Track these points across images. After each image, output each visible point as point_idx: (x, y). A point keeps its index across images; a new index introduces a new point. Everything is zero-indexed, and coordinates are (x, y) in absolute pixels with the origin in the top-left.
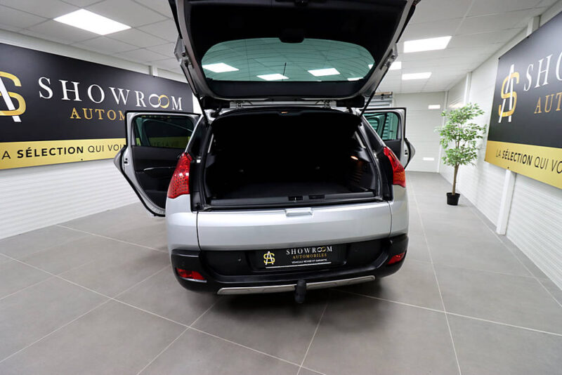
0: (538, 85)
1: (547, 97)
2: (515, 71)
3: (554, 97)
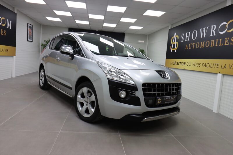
0: (186, 40)
1: (190, 44)
2: (176, 35)
3: (192, 44)
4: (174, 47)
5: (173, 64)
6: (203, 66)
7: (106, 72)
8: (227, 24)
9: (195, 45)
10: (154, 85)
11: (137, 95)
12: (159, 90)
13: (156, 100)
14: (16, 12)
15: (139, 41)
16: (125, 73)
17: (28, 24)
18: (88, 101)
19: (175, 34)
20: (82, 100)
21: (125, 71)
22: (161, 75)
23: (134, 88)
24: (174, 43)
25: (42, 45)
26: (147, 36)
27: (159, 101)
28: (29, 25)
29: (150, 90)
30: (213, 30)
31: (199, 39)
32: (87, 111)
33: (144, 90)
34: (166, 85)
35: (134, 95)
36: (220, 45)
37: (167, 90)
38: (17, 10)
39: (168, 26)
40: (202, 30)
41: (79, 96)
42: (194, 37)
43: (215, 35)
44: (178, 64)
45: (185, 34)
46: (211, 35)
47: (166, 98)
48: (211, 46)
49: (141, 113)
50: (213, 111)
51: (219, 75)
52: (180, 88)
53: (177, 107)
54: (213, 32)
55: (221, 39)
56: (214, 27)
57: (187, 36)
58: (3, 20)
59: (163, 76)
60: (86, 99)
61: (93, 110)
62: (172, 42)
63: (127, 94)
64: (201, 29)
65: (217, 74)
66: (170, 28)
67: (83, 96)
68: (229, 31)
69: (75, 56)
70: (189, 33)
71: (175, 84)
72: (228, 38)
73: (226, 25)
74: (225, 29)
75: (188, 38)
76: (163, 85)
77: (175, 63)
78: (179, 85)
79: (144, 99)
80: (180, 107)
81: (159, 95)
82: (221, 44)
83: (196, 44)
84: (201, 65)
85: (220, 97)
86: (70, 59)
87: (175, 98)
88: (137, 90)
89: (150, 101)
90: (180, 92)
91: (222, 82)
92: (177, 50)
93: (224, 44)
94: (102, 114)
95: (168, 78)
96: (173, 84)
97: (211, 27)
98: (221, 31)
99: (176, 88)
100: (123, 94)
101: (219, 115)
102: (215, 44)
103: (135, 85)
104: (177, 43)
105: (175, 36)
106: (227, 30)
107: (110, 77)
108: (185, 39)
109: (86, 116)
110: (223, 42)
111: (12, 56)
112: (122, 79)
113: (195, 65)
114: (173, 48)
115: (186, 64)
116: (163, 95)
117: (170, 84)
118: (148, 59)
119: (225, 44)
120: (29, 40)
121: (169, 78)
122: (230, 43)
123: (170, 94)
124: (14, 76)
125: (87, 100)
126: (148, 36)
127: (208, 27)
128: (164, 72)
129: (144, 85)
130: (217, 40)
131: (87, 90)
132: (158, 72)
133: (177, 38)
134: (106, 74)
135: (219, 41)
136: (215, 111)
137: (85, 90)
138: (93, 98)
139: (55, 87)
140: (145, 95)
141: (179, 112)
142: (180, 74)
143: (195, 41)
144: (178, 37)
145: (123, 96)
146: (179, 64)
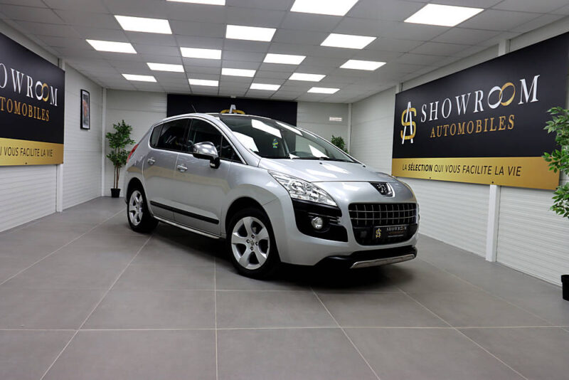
4: (408, 133)
5: (408, 168)
6: (465, 171)
7: (288, 189)
8: (501, 90)
9: (448, 129)
10: (369, 206)
11: (340, 224)
12: (377, 215)
13: (372, 232)
14: (64, 69)
15: (331, 119)
16: (318, 189)
17: (82, 91)
18: (254, 241)
19: (409, 104)
20: (242, 240)
21: (318, 185)
22: (379, 190)
23: (336, 212)
24: (408, 124)
25: (107, 137)
26: (348, 107)
27: (378, 233)
28: (84, 93)
29: (362, 215)
30: (479, 99)
31: (455, 118)
32: (253, 259)
33: (352, 215)
34: (389, 206)
35: (336, 223)
36: (491, 130)
37: (390, 215)
38: (66, 64)
39: (395, 87)
40: (460, 99)
41: (235, 234)
42: (446, 114)
43: (482, 110)
44: (416, 168)
45: (429, 106)
46: (476, 111)
47: (389, 228)
48: (477, 132)
49: (349, 254)
50: (485, 258)
51: (493, 188)
52: (415, 212)
53: (411, 246)
54: (478, 103)
55: (492, 119)
56: (479, 94)
57: (433, 110)
58: (45, 88)
59: (382, 192)
60: (249, 237)
61: (265, 256)
62: (404, 121)
63: (326, 222)
64: (457, 98)
65: (489, 185)
66: (397, 92)
67: (243, 232)
68: (504, 104)
69: (221, 161)
70: (437, 103)
71: (406, 204)
72: (504, 117)
73: (499, 91)
74: (498, 101)
75: (434, 113)
76: (383, 205)
77: (411, 168)
78: (414, 206)
79: (354, 230)
80: (417, 246)
81: (377, 223)
82: (494, 128)
83: (450, 126)
84: (461, 168)
85: (497, 230)
86: (212, 167)
87: (405, 228)
88: (341, 215)
89: (362, 232)
90: (415, 218)
91: (499, 202)
92: (414, 139)
93: (498, 128)
94: (282, 260)
95: (391, 195)
96: (401, 205)
97: (475, 94)
98: (492, 104)
99: (406, 212)
100: (318, 223)
101: (496, 265)
102: (483, 129)
103: (338, 207)
104: (414, 124)
105: (410, 109)
106: (502, 101)
107: (295, 196)
108: (428, 117)
109: (250, 267)
110: (496, 123)
111: (57, 165)
112: (315, 198)
113: (450, 169)
114: (406, 135)
115: (433, 169)
116: (384, 223)
117: (395, 205)
118: (356, 162)
119: (500, 129)
120: (84, 126)
121: (394, 195)
122: (507, 127)
123: (396, 222)
124: (60, 209)
125: (251, 239)
126: (350, 106)
127: (469, 94)
128: (385, 184)
129: (352, 206)
130: (486, 120)
131: (252, 221)
132: (374, 184)
133: (413, 113)
134: (288, 191)
135: (489, 122)
136: (489, 258)
137: (247, 221)
138: (264, 234)
139: (174, 224)
140: (354, 222)
141: (415, 256)
142: (415, 187)
143: (449, 121)
144: (414, 110)
145: (318, 226)
146: (420, 168)
